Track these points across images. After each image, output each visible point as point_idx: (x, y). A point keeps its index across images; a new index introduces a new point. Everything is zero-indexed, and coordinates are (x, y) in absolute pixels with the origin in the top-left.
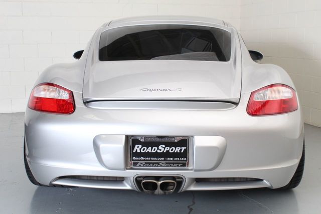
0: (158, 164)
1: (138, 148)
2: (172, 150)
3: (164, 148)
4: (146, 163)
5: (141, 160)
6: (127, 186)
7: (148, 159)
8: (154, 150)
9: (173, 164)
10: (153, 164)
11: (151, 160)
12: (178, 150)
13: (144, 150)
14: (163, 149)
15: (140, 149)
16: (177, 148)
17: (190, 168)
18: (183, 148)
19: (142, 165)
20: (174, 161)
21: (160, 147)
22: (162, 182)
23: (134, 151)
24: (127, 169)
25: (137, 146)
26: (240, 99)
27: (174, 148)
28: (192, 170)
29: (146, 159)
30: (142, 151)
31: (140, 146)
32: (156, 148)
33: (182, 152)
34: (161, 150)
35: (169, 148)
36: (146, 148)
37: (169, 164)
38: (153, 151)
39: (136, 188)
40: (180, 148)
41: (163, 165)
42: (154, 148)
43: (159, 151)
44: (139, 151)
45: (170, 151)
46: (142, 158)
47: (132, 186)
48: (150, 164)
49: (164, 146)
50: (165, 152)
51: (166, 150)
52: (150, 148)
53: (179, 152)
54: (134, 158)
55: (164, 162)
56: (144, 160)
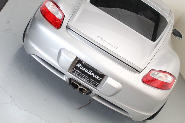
0: (84, 78)
1: (79, 65)
2: (95, 76)
3: (92, 73)
4: (79, 74)
5: (77, 72)
6: (64, 78)
7: (81, 73)
8: (87, 71)
9: (92, 83)
10: (82, 77)
11: (82, 75)
12: (97, 77)
13: (81, 68)
14: (90, 73)
15: (80, 67)
16: (98, 76)
17: (98, 89)
18: (100, 78)
19: (76, 74)
20: (93, 81)
21: (90, 71)
22: (81, 87)
23: (77, 66)
24: (68, 72)
25: (79, 64)
26: (143, 70)
27: (96, 76)
28: (98, 90)
29: (80, 72)
30: (80, 68)
31: (81, 65)
32: (88, 71)
33: (99, 80)
34: (89, 73)
35: (94, 74)
36: (83, 67)
37: (90, 81)
38: (85, 71)
39: (68, 82)
40: (99, 77)
41: (86, 80)
42: (87, 70)
43: (88, 73)
44: (79, 67)
45: (93, 76)
46: (78, 71)
47: (66, 80)
48: (80, 76)
49: (92, 72)
50: (91, 75)
51: (92, 74)
52: (85, 69)
53: (97, 79)
54: (75, 69)
55: (88, 79)
56: (79, 73)
